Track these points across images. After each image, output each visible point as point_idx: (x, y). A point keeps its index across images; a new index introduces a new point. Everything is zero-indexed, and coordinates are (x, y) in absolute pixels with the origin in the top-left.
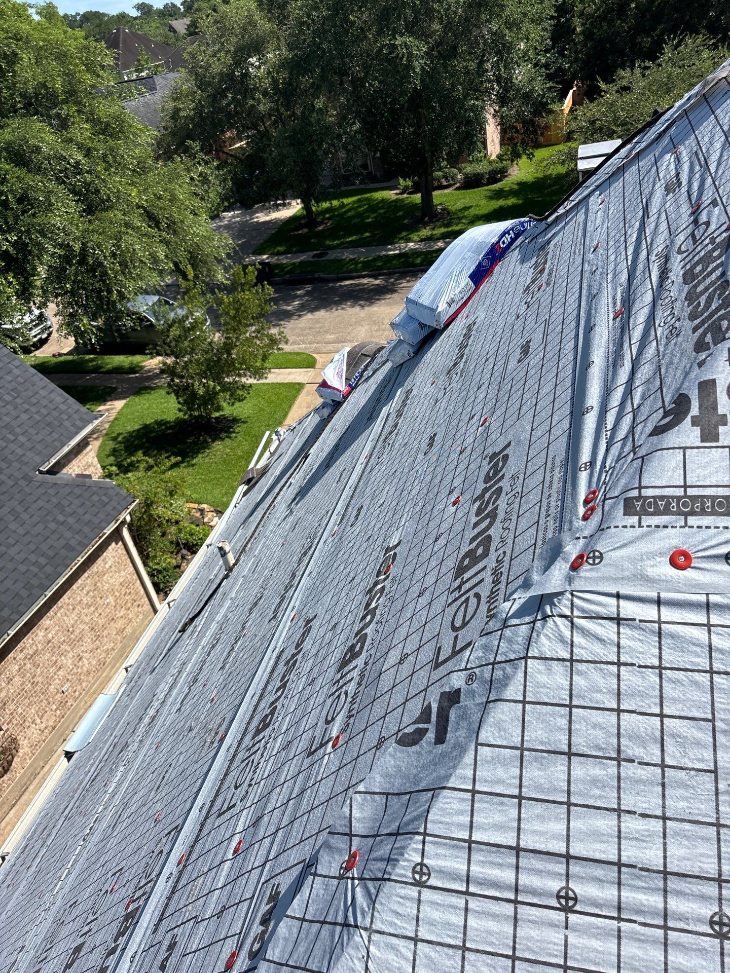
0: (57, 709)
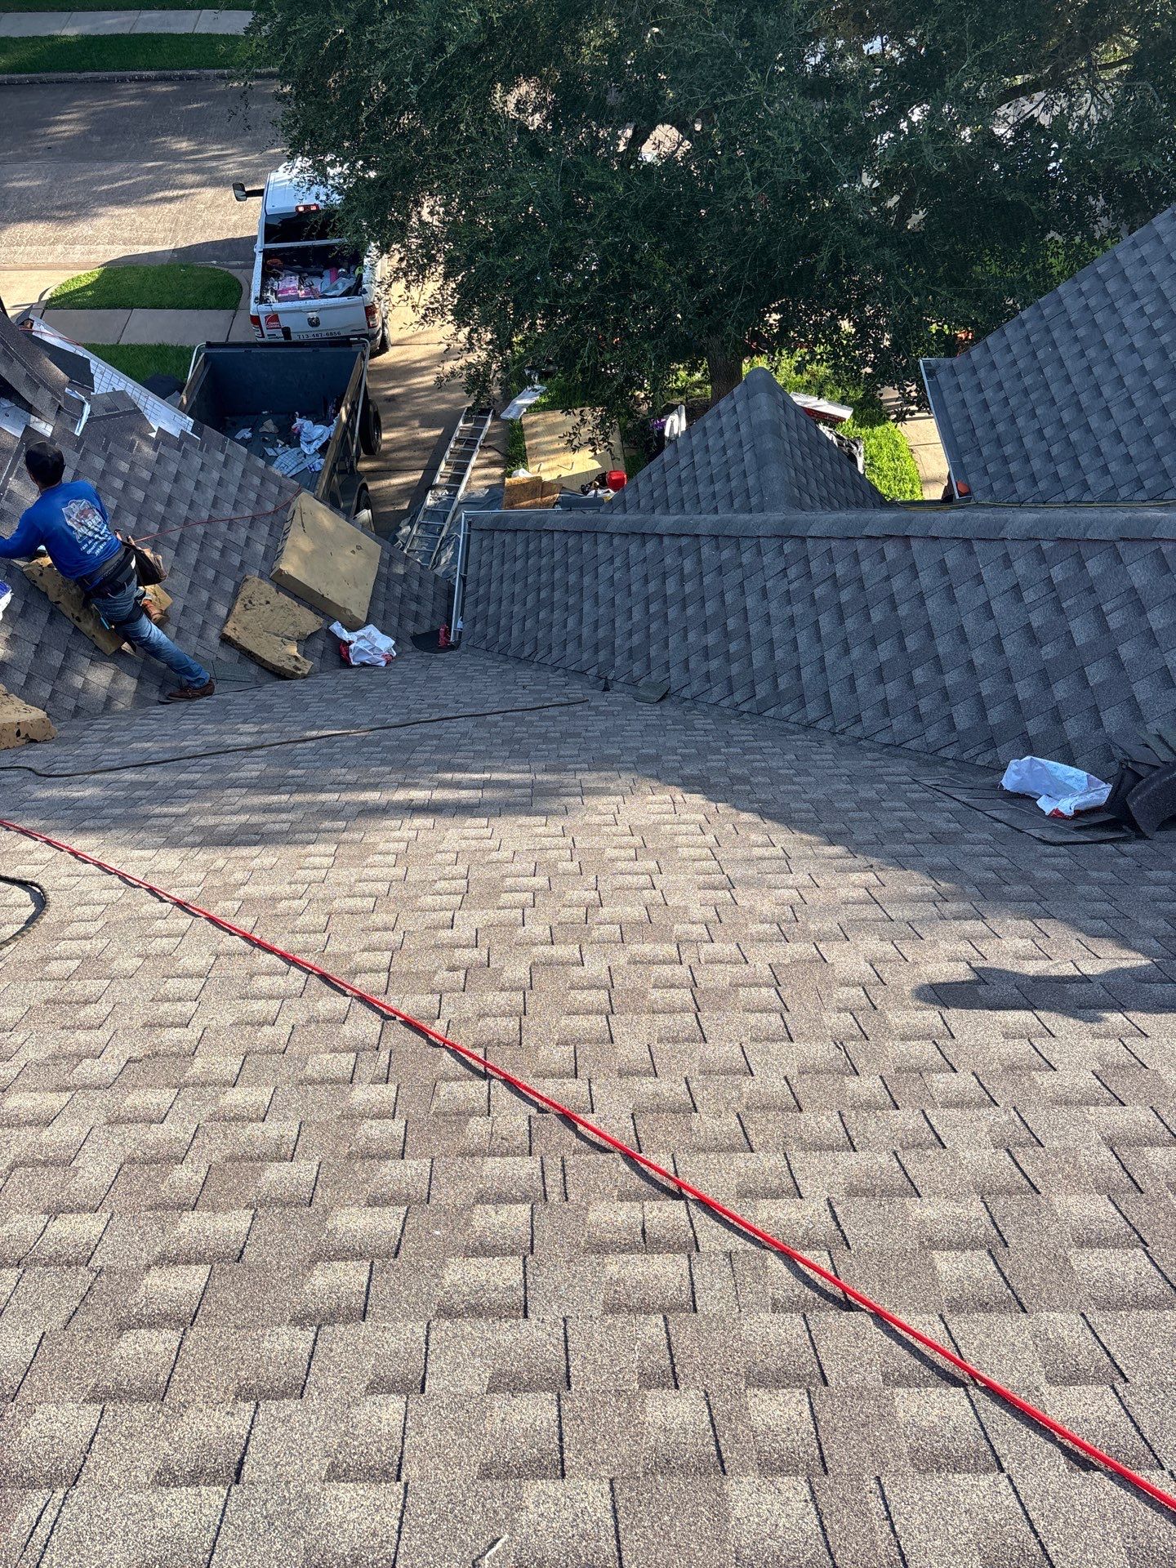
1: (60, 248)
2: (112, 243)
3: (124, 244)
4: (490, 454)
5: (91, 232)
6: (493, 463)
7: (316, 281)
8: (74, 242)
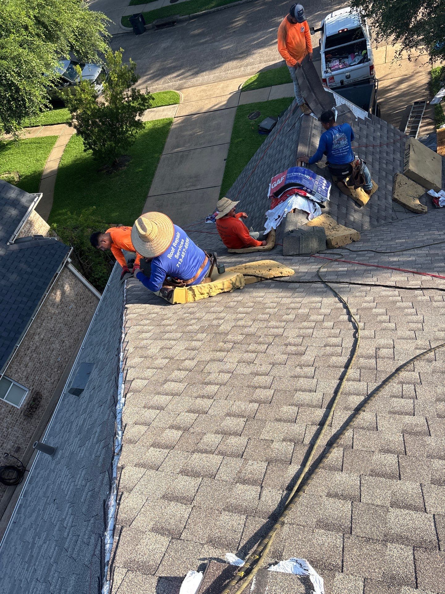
0: (57, 371)
1: (242, 69)
2: (260, 63)
3: (265, 62)
4: (427, 120)
5: (252, 61)
6: (429, 124)
7: (346, 60)
8: (247, 66)
